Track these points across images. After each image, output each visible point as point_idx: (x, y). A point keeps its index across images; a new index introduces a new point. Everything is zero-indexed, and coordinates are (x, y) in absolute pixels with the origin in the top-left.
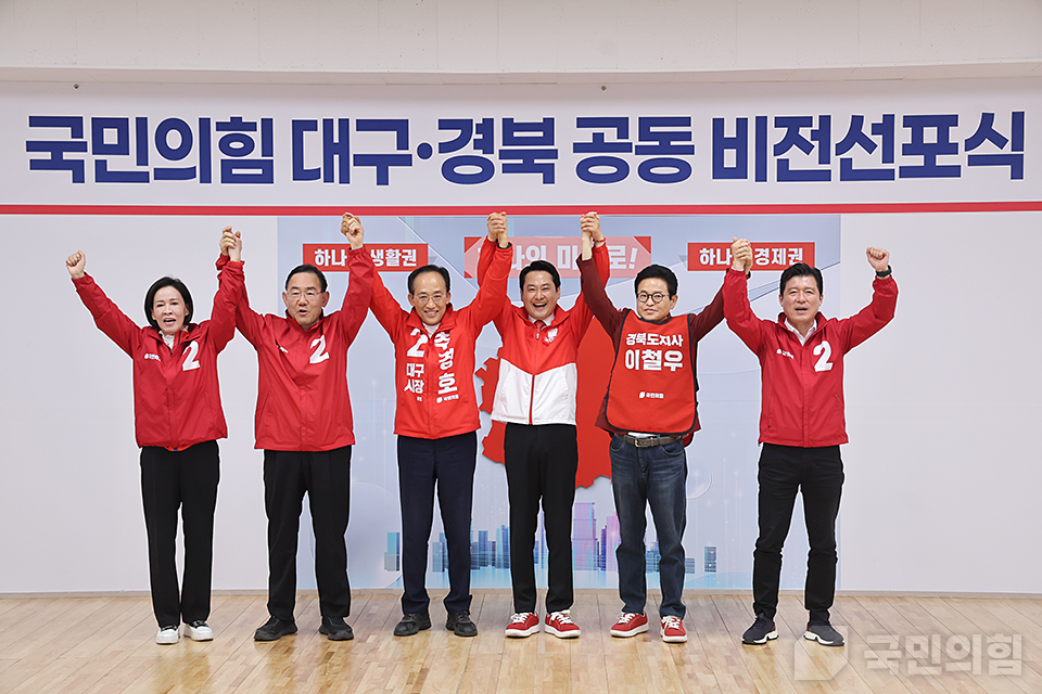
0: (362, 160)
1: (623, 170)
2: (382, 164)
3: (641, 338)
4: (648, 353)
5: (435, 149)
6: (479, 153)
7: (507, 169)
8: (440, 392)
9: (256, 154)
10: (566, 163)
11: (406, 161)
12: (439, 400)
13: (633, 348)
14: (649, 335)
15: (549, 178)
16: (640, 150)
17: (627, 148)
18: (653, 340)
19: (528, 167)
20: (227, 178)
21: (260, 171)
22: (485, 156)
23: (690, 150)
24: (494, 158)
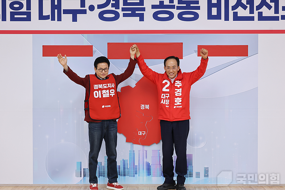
0: (66, 12)
1: (171, 16)
2: (74, 13)
3: (100, 86)
4: (104, 91)
5: (96, 7)
6: (114, 9)
7: (125, 15)
8: (175, 104)
9: (24, 9)
10: (149, 13)
11: (84, 12)
12: (175, 107)
13: (98, 90)
14: (104, 85)
15: (142, 19)
16: (178, 8)
17: (173, 7)
18: (105, 86)
19: (133, 15)
20: (13, 19)
21: (25, 16)
22: (116, 10)
23: (198, 8)
24: (119, 11)
